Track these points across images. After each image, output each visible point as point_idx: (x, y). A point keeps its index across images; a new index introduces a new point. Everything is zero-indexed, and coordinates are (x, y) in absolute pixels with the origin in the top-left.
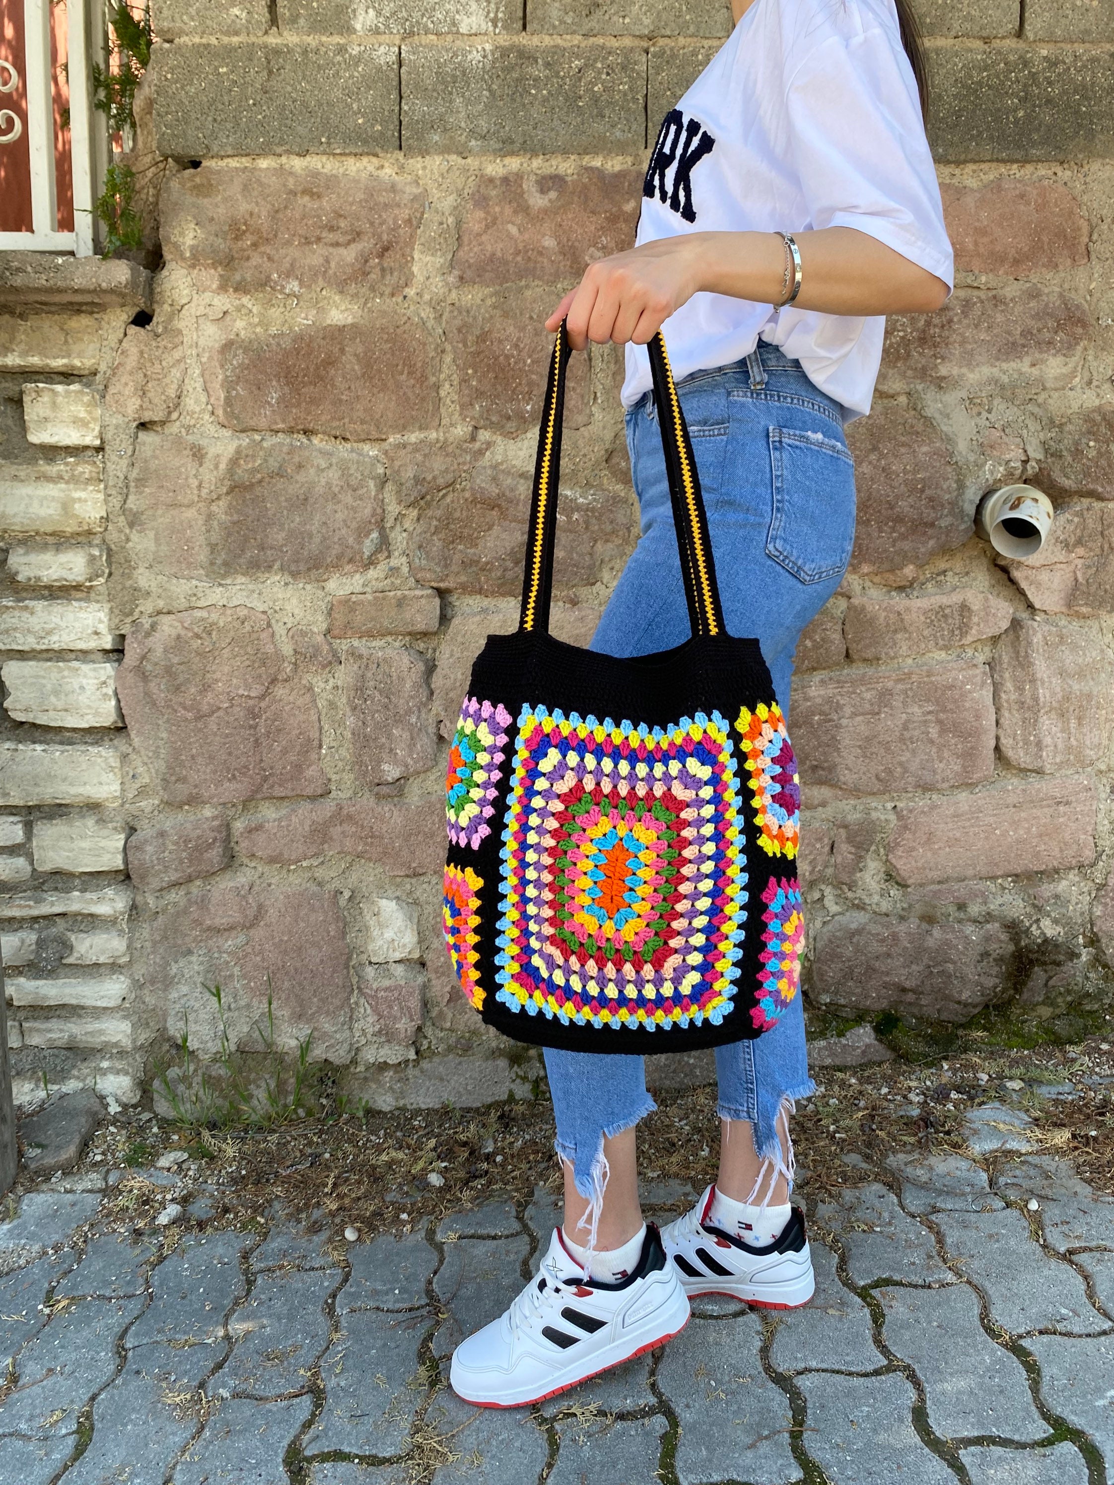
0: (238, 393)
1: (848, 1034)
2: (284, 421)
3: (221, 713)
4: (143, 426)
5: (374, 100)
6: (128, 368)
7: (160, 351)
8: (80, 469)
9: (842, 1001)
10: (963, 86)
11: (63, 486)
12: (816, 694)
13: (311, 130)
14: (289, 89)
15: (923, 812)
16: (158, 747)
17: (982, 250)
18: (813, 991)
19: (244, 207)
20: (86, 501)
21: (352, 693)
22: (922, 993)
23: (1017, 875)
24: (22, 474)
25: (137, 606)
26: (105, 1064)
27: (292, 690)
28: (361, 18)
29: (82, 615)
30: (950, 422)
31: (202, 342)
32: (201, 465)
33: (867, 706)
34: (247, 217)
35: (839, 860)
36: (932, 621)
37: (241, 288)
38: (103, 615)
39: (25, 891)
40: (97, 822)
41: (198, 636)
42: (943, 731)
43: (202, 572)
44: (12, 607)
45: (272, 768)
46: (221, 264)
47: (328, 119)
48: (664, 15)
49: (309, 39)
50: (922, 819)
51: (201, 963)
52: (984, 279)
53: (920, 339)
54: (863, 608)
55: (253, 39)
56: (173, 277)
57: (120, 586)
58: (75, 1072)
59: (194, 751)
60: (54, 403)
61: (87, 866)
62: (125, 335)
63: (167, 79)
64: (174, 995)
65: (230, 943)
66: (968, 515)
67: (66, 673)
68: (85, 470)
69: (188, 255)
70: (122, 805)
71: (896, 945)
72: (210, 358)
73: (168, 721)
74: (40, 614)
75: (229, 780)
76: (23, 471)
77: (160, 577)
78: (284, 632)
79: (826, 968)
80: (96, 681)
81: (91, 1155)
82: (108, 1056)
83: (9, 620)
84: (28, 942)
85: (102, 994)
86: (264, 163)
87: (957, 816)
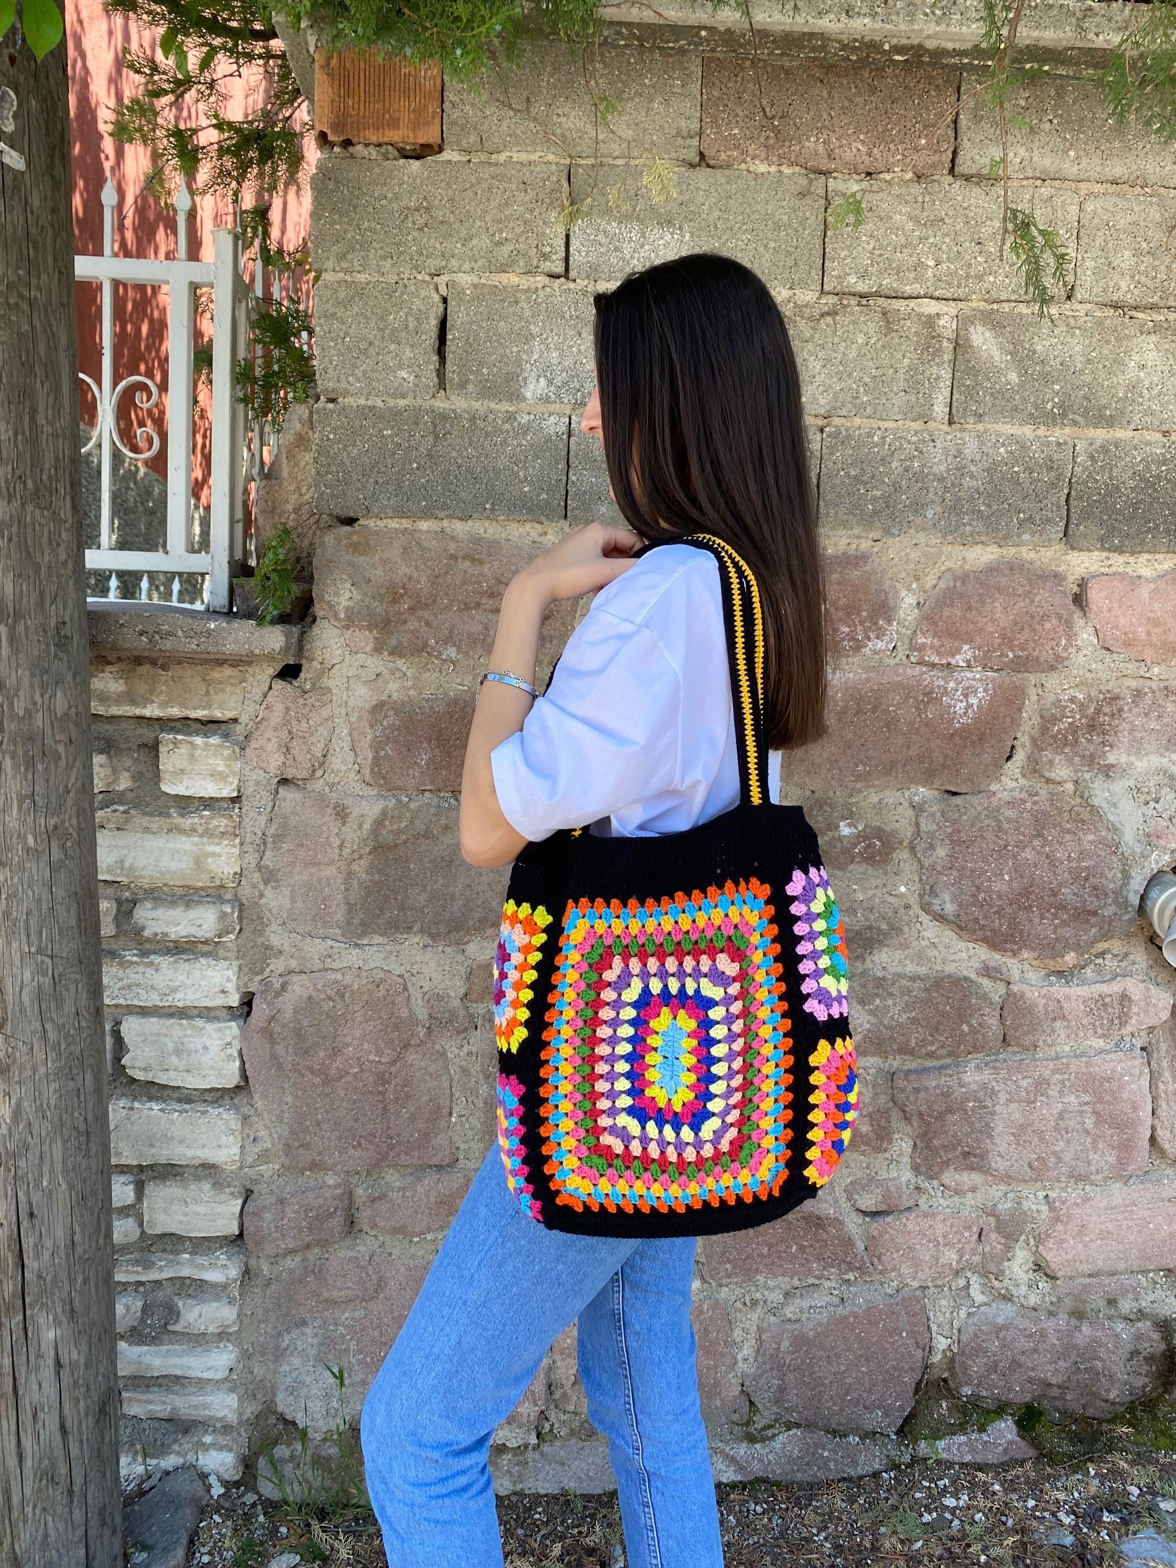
0: (386, 753)
1: (989, 1429)
2: (432, 783)
3: (349, 1078)
4: (284, 781)
5: (542, 468)
6: (273, 723)
7: (308, 709)
8: (215, 822)
9: (984, 1393)
10: (1141, 480)
11: (196, 839)
12: (971, 1079)
13: (475, 496)
14: (454, 454)
15: (1076, 1204)
16: (283, 1111)
17: (1154, 639)
18: (954, 1380)
19: (403, 570)
20: (220, 855)
21: (487, 1061)
22: (1068, 1388)
23: (1169, 1270)
24: (154, 826)
25: (268, 965)
26: (208, 1439)
27: (424, 1055)
28: (531, 387)
29: (209, 973)
30: (1118, 811)
31: (351, 702)
32: (344, 824)
33: (1023, 1094)
34: (405, 580)
35: (987, 1249)
36: (1092, 1010)
37: (397, 652)
38: (231, 974)
39: (132, 1253)
40: (213, 1186)
41: (330, 998)
42: (1099, 1121)
43: (338, 931)
44: (136, 963)
45: (399, 1135)
46: (377, 627)
47: (493, 486)
48: (841, 397)
49: (477, 405)
50: (1075, 1211)
51: (316, 1335)
52: (1156, 670)
53: (1089, 726)
54: (1023, 995)
55: (419, 402)
56: (325, 636)
57: (251, 944)
58: (176, 1447)
59: (320, 1116)
60: (193, 755)
61: (200, 1231)
62: (270, 688)
63: (329, 439)
64: (285, 1368)
65: (347, 1315)
66: (1132, 905)
67: (189, 1032)
68: (221, 823)
69: (342, 616)
70: (241, 1168)
71: (1044, 1341)
72: (360, 718)
73: (294, 1084)
74: (165, 971)
75: (354, 1147)
76: (156, 823)
77: (293, 935)
78: (420, 996)
79: (970, 1362)
80: (220, 1042)
81: (197, 1555)
82: (211, 1429)
83: (132, 975)
84: (133, 1309)
85: (208, 1365)
86: (424, 525)
87: (1112, 1209)
